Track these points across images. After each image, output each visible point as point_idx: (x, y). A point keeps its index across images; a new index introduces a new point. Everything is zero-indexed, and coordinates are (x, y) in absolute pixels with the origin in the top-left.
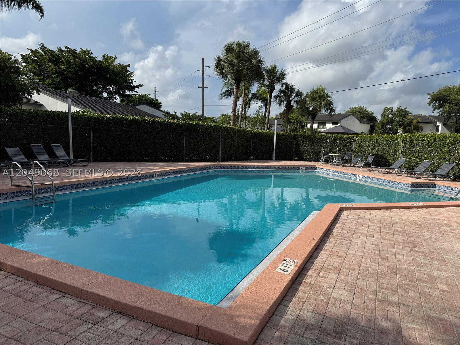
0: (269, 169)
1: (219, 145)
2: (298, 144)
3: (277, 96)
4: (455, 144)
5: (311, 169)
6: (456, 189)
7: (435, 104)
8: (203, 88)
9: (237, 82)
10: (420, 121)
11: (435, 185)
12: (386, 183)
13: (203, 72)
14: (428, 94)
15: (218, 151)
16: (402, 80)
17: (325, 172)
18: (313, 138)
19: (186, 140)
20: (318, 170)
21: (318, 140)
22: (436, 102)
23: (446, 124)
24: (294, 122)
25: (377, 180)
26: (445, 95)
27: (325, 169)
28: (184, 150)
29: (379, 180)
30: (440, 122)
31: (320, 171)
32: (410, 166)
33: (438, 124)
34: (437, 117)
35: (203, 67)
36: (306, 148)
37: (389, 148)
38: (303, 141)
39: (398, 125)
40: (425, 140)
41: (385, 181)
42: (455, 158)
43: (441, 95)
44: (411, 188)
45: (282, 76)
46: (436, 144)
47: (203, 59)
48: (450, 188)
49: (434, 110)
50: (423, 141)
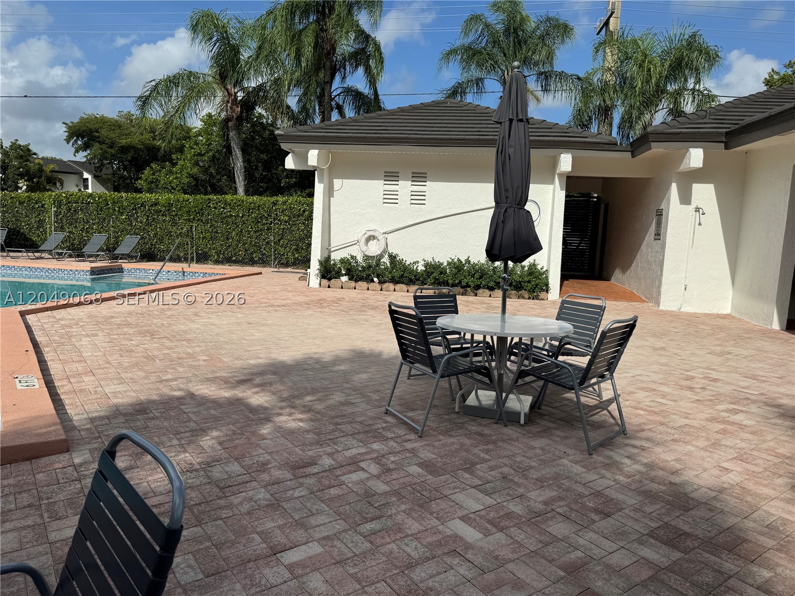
4: (136, 209)
6: (151, 271)
7: (76, 141)
10: (56, 169)
11: (122, 269)
12: (47, 274)
14: (64, 123)
16: (26, 96)
22: (78, 138)
23: (100, 176)
25: (29, 270)
26: (91, 129)
29: (33, 270)
30: (89, 172)
32: (73, 244)
33: (86, 175)
34: (83, 163)
37: (26, 216)
39: (18, 175)
40: (92, 203)
41: (44, 271)
42: (138, 229)
43: (85, 128)
44: (91, 277)
46: (109, 208)
48: (143, 271)
49: (77, 151)
50: (89, 204)
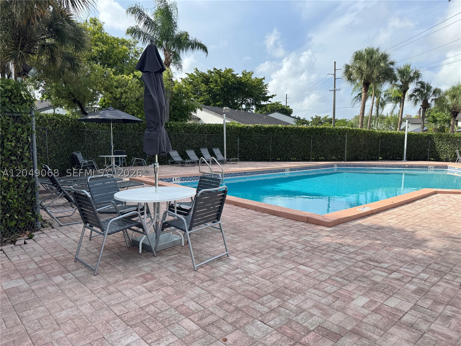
0: (393, 167)
1: (344, 146)
2: (433, 144)
3: (411, 96)
5: (442, 168)
8: (335, 91)
9: (365, 86)
13: (335, 75)
15: (343, 152)
17: (456, 171)
18: (451, 137)
19: (313, 142)
20: (449, 170)
27: (456, 168)
28: (311, 151)
31: (451, 170)
35: (335, 70)
38: (440, 141)
45: (417, 75)
47: (335, 62)
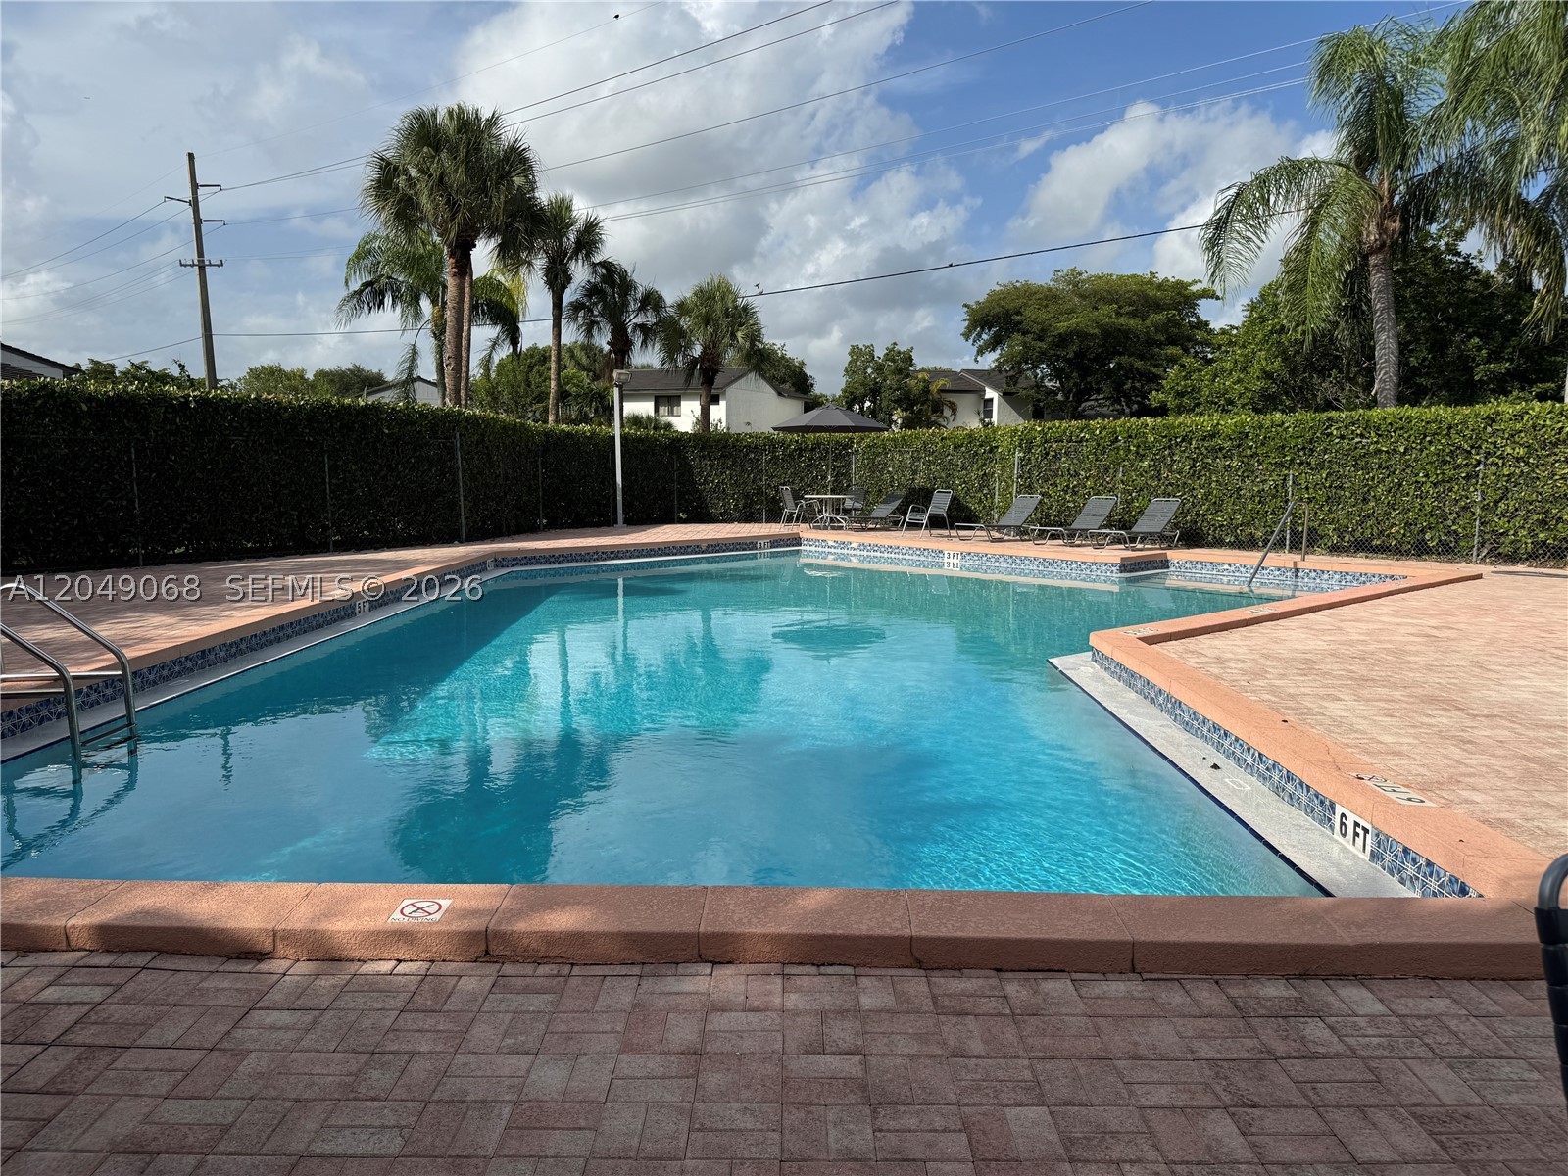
1: (455, 483)
2: (687, 471)
3: (577, 307)
5: (788, 546)
6: (1226, 567)
7: (979, 336)
8: (202, 268)
9: (458, 253)
10: (948, 386)
11: (1167, 561)
12: (1041, 568)
13: (195, 203)
14: (965, 305)
15: (453, 505)
16: (951, 265)
17: (833, 550)
18: (734, 446)
20: (808, 548)
21: (747, 454)
22: (983, 329)
23: (1013, 394)
24: (578, 395)
25: (1010, 560)
26: (1008, 311)
27: (831, 543)
28: (330, 508)
29: (1018, 561)
30: (995, 387)
31: (813, 548)
32: (1047, 516)
33: (990, 393)
34: (988, 372)
35: (195, 186)
36: (713, 482)
37: (963, 469)
38: (704, 457)
39: (895, 401)
40: (1087, 440)
41: (1036, 563)
42: (1171, 484)
43: (997, 309)
44: (1119, 575)
45: (589, 238)
46: (1118, 448)
47: (191, 156)
48: (1209, 566)
49: (980, 352)
50: (1081, 442)
